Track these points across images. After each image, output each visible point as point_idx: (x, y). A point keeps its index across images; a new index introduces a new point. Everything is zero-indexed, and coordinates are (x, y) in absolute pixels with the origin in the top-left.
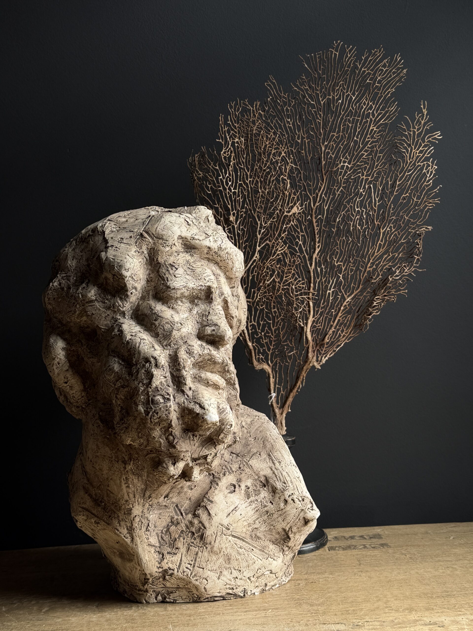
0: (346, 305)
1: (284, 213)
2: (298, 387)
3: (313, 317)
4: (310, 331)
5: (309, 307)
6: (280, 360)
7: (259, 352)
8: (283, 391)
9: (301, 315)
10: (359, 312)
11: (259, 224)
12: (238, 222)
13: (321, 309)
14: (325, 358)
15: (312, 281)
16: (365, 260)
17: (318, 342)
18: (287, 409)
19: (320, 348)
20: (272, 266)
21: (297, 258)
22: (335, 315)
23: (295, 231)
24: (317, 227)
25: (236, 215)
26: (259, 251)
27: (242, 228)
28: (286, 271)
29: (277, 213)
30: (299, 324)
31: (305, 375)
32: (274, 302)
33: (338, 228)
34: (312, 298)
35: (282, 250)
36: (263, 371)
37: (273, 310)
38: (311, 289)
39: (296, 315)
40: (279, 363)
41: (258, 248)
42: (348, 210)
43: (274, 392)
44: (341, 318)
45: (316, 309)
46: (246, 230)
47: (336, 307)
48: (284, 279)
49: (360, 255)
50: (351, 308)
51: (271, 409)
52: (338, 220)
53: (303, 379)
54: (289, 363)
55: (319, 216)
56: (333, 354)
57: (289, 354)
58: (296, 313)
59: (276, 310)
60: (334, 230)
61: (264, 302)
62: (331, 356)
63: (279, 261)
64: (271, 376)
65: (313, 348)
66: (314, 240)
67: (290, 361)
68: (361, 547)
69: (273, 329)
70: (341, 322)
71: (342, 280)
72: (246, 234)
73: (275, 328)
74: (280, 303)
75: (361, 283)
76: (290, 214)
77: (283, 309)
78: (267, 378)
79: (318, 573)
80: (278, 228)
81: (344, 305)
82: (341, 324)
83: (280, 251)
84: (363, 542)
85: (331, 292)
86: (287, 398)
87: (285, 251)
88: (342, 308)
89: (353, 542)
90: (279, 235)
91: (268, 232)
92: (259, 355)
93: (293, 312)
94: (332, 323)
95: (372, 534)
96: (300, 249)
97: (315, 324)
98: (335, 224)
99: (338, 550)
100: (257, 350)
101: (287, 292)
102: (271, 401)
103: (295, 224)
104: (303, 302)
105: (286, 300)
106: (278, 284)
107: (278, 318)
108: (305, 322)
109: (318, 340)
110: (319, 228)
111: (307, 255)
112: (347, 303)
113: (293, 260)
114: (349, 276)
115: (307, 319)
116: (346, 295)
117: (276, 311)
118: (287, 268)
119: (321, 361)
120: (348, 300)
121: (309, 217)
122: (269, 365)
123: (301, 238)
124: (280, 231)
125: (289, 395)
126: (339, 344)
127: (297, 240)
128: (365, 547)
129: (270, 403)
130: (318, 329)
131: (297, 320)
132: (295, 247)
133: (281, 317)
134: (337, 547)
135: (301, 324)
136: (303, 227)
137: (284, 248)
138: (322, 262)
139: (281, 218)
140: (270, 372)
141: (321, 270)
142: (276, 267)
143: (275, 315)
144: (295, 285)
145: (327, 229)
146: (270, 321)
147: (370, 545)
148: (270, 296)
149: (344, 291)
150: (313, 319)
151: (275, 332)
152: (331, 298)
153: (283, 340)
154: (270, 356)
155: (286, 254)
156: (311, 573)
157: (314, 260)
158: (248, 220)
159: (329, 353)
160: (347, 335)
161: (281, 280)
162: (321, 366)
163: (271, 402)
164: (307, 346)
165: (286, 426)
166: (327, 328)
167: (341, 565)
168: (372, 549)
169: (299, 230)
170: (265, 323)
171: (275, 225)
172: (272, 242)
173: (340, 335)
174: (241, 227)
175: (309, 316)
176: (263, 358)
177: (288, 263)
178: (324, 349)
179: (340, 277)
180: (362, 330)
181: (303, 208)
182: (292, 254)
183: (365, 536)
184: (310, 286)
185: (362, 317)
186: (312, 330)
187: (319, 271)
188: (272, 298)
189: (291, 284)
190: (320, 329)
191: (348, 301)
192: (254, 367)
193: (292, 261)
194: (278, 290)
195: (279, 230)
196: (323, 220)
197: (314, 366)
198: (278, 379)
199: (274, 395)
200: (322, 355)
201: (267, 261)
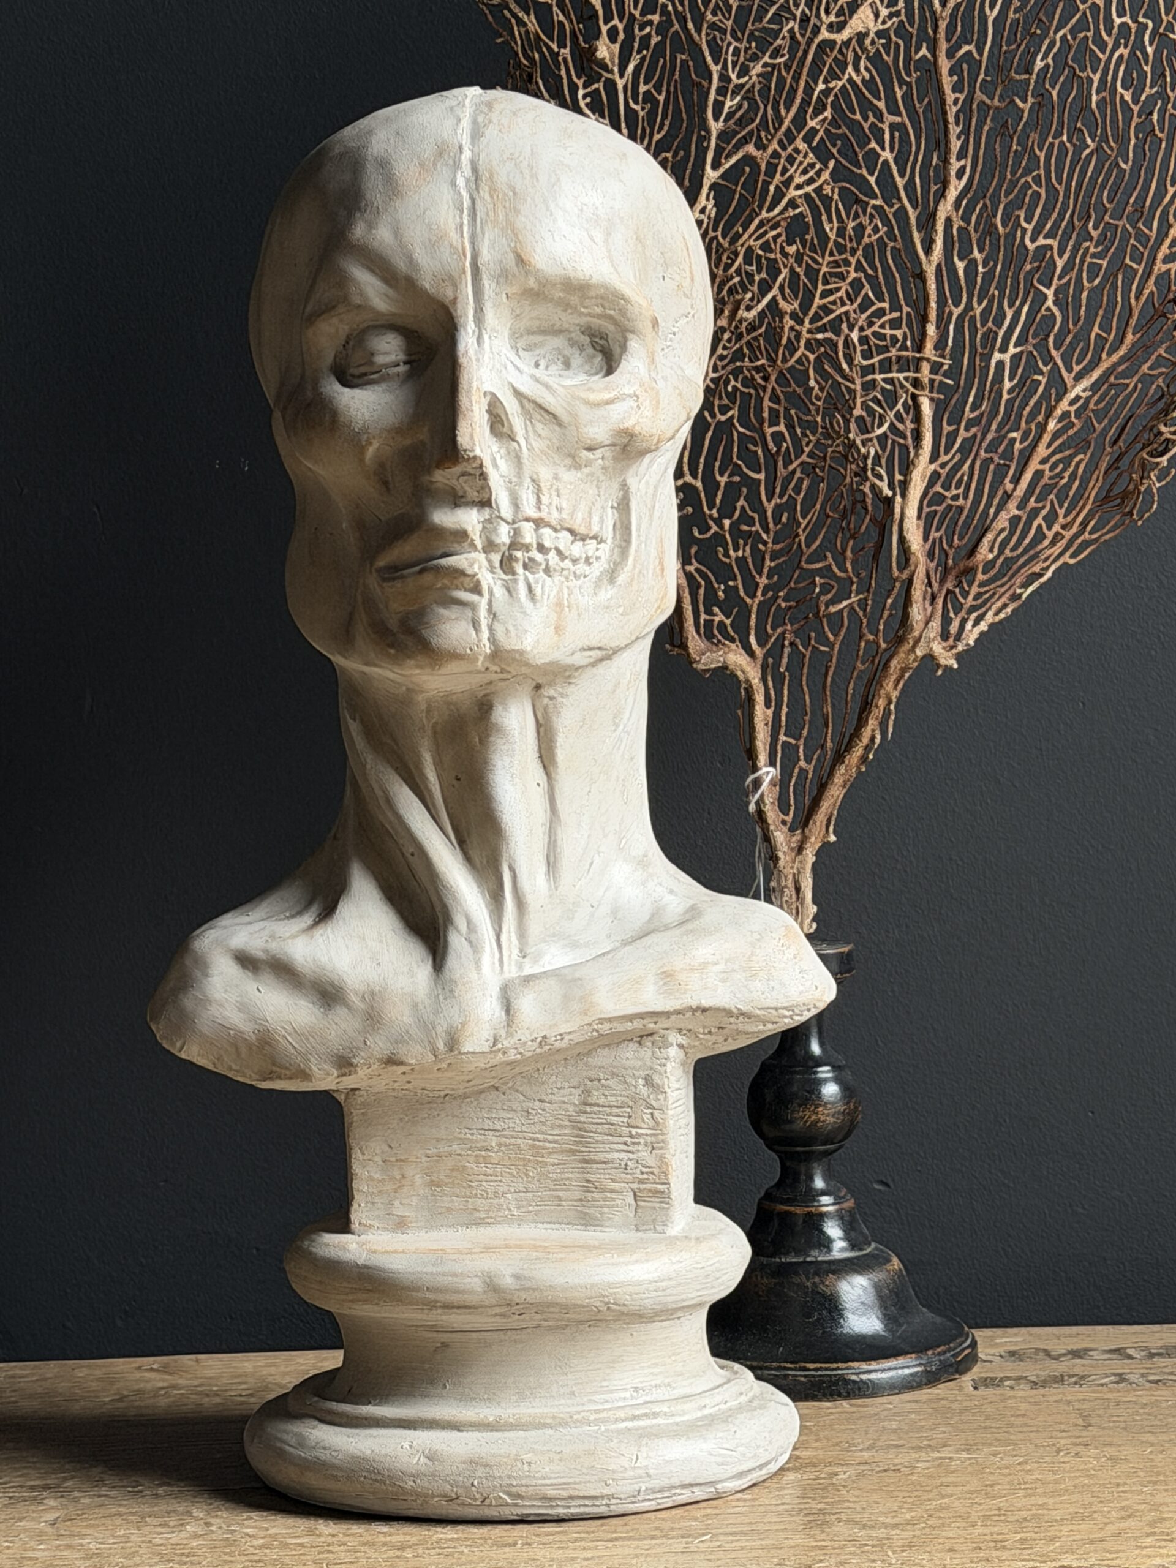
0: (1066, 415)
1: (816, 30)
2: (865, 741)
3: (932, 461)
4: (919, 517)
5: (918, 419)
6: (796, 633)
7: (711, 600)
8: (808, 760)
9: (884, 450)
10: (1121, 443)
11: (715, 77)
12: (631, 68)
13: (967, 429)
14: (977, 623)
15: (933, 315)
16: (1151, 230)
17: (950, 562)
18: (820, 832)
19: (959, 584)
20: (766, 247)
21: (872, 216)
22: (1021, 451)
23: (867, 107)
24: (954, 91)
25: (622, 36)
26: (714, 186)
27: (647, 93)
28: (824, 269)
29: (791, 31)
30: (873, 487)
31: (895, 695)
32: (775, 398)
33: (1042, 95)
34: (932, 381)
35: (811, 181)
36: (724, 675)
37: (769, 431)
38: (929, 345)
39: (863, 450)
40: (792, 644)
41: (711, 175)
42: (1083, 25)
43: (772, 763)
44: (1047, 466)
45: (947, 429)
46: (661, 98)
47: (1027, 423)
48: (817, 301)
49: (1129, 209)
50: (1088, 426)
51: (758, 830)
52: (1039, 64)
53: (887, 713)
54: (831, 645)
55: (966, 48)
56: (1009, 610)
57: (833, 609)
58: (864, 444)
59: (782, 428)
60: (1026, 107)
61: (732, 396)
62: (1002, 615)
63: (796, 229)
64: (760, 698)
65: (930, 584)
66: (940, 143)
67: (836, 635)
68: (1103, 1381)
69: (769, 507)
70: (1045, 480)
71: (1055, 309)
72: (665, 116)
73: (776, 500)
74: (800, 402)
75: (1133, 322)
76: (845, 35)
77: (812, 426)
78: (742, 707)
79: (913, 1448)
80: (794, 90)
81: (1058, 412)
82: (1048, 489)
83: (799, 187)
84: (1119, 1366)
85: (1007, 358)
86: (822, 787)
87: (820, 188)
88: (1052, 426)
89: (1078, 1366)
90: (799, 121)
91: (754, 107)
92: (709, 612)
93: (851, 436)
94: (1009, 487)
95: (1160, 1343)
96: (886, 179)
97: (938, 488)
98: (1029, 79)
99: (1012, 1388)
100: (702, 591)
101: (827, 355)
102: (757, 796)
103: (863, 80)
104: (891, 398)
105: (822, 389)
106: (788, 322)
107: (787, 462)
108: (898, 477)
109: (951, 553)
110: (962, 97)
111: (915, 207)
112: (1072, 403)
113: (852, 224)
114: (1085, 295)
115: (907, 467)
116: (1070, 370)
117: (781, 433)
118: (828, 258)
119: (958, 637)
120: (1078, 390)
121: (924, 51)
122: (751, 653)
123: (887, 136)
124: (800, 107)
125: (831, 774)
126: (1037, 569)
127: (873, 144)
128: (1121, 1378)
129: (752, 807)
130: (950, 507)
131: (865, 470)
132: (864, 172)
133: (804, 457)
134: (1008, 1378)
135: (884, 486)
136: (899, 94)
137: (819, 174)
138: (974, 237)
139: (806, 52)
140: (756, 681)
141: (971, 267)
142: (785, 255)
143: (779, 450)
144: (862, 329)
145: (996, 102)
146: (759, 472)
147: (1143, 1375)
148: (758, 369)
149: (1063, 357)
150: (933, 467)
151: (777, 521)
152: (1007, 385)
153: (807, 552)
154: (753, 616)
155: (827, 200)
156: (889, 1446)
157: (940, 227)
158: (674, 59)
159: (994, 608)
160: (1068, 535)
161: (805, 306)
162: (959, 657)
163: (757, 803)
164: (905, 575)
165: (814, 902)
166: (989, 505)
167: (1012, 1426)
168: (1148, 1385)
169: (881, 105)
170: (737, 479)
171: (781, 81)
172: (770, 151)
173: (1040, 536)
174: (643, 88)
175: (917, 455)
176: (728, 622)
177: (832, 236)
178: (975, 590)
179: (1046, 297)
180: (1131, 513)
181: (897, 14)
182: (851, 200)
183: (1130, 1352)
184: (924, 334)
185: (1132, 462)
186: (926, 510)
187: (961, 273)
188: (766, 379)
189: (844, 326)
190: (961, 509)
191: (1078, 398)
192: (690, 661)
193: (850, 230)
194: (792, 348)
195: (798, 101)
196: (980, 61)
197: (930, 657)
198: (785, 710)
199: (768, 773)
200: (963, 614)
201: (745, 230)
